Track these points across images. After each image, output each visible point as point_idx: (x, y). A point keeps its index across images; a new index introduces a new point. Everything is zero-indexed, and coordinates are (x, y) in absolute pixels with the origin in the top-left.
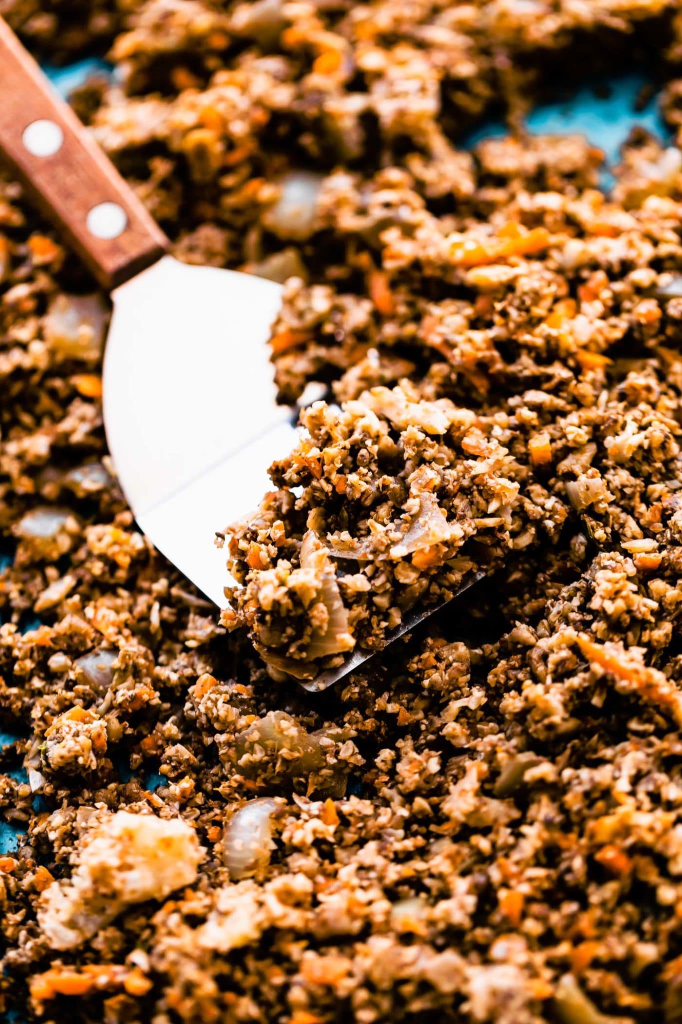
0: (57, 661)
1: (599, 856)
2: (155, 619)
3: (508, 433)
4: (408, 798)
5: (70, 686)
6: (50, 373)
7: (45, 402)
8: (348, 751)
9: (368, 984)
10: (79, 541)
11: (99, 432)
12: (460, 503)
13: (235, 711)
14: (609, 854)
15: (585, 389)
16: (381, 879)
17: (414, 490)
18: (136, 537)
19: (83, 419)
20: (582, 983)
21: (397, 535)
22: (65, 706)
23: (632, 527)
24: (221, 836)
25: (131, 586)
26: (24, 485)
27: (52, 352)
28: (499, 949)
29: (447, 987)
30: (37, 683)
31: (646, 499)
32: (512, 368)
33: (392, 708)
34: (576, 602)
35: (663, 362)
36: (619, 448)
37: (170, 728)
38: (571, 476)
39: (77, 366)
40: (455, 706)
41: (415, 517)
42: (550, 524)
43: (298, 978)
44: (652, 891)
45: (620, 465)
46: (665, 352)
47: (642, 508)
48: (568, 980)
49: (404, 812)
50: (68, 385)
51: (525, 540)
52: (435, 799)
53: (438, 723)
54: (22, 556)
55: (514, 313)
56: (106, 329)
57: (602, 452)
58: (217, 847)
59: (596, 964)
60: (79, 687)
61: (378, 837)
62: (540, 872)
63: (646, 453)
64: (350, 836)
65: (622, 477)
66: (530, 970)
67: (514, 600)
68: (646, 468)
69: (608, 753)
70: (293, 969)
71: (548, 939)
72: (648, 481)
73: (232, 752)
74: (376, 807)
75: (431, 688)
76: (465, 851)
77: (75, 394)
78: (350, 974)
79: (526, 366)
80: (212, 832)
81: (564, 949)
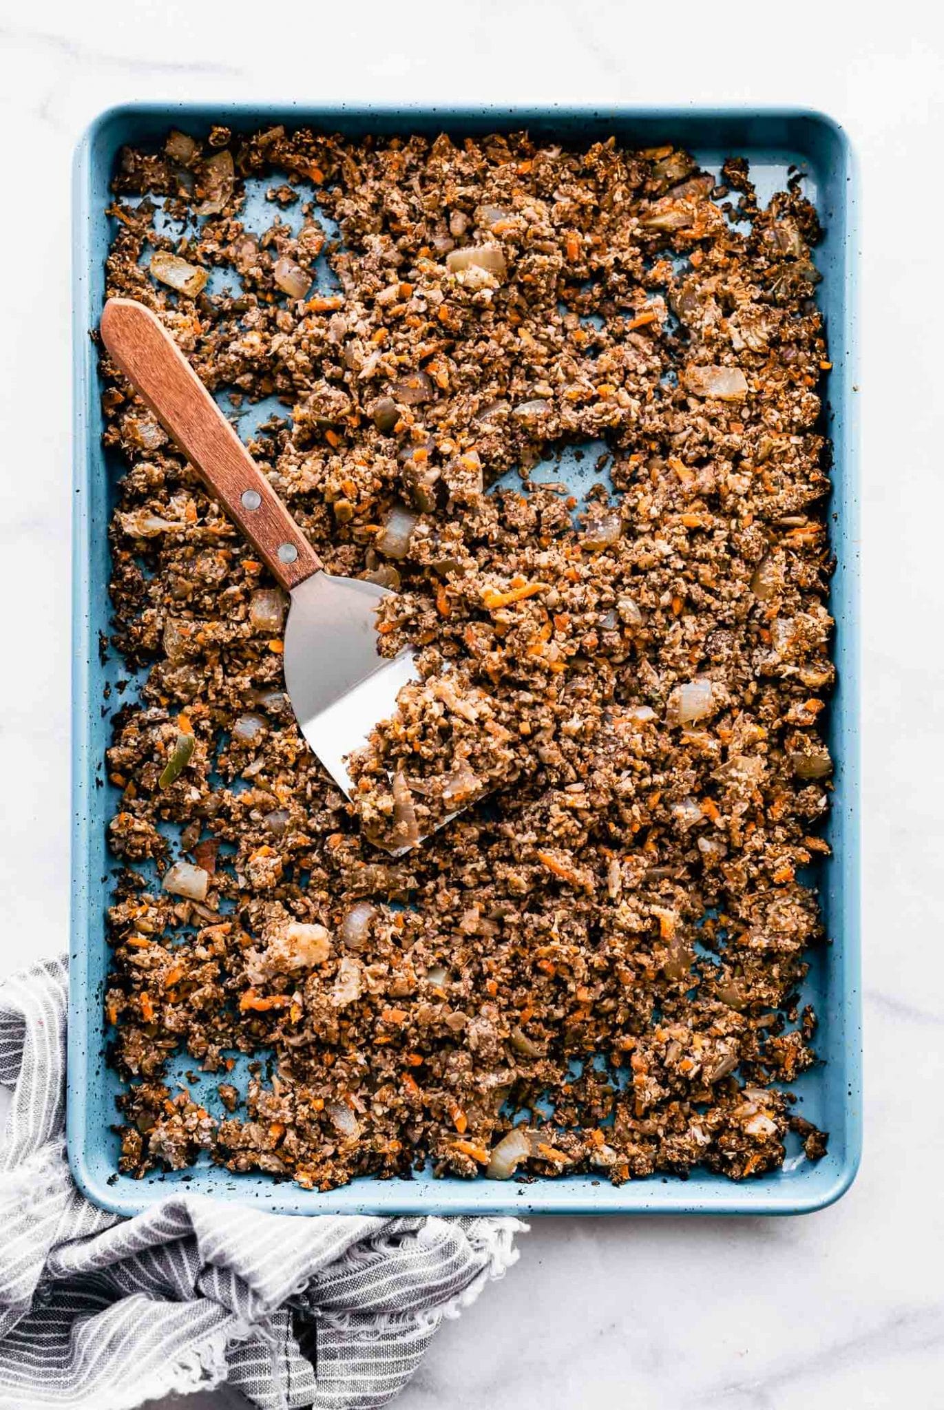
0: (255, 815)
1: (539, 964)
2: (309, 792)
3: (509, 717)
4: (442, 915)
5: (262, 832)
6: (254, 637)
7: (248, 653)
8: (412, 883)
9: (416, 1025)
10: (268, 739)
11: (281, 674)
12: (481, 762)
13: (352, 857)
14: (544, 965)
15: (553, 690)
16: (425, 963)
17: (457, 756)
18: (300, 741)
19: (271, 668)
20: (524, 1030)
21: (446, 783)
22: (259, 845)
23: (572, 774)
24: (341, 922)
25: (295, 767)
26: (236, 704)
27: (254, 629)
28: (484, 1009)
29: (456, 1029)
30: (244, 826)
31: (580, 755)
32: (513, 675)
33: (436, 859)
34: (538, 816)
35: (597, 663)
36: (569, 730)
37: (315, 858)
38: (541, 744)
39: (267, 635)
40: (470, 867)
41: (456, 773)
42: (528, 772)
43: (380, 1019)
44: (565, 984)
45: (569, 736)
46: (598, 659)
47: (578, 761)
48: (518, 1029)
49: (439, 922)
50: (261, 645)
51: (514, 778)
52: (456, 915)
53: (460, 874)
54: (235, 746)
55: (517, 643)
56: (286, 614)
57: (559, 730)
58: (339, 929)
59: (533, 1020)
60: (267, 834)
61: (425, 934)
62: (507, 971)
63: (582, 732)
64: (410, 933)
65: (569, 744)
66: (500, 1025)
67: (504, 799)
68: (582, 739)
69: (548, 904)
70: (377, 1013)
71: (509, 1007)
72: (582, 745)
73: (350, 881)
74: (425, 918)
75: (457, 854)
76: (470, 951)
77: (267, 652)
78: (407, 1019)
79: (521, 675)
80: (337, 920)
81: (517, 1013)
